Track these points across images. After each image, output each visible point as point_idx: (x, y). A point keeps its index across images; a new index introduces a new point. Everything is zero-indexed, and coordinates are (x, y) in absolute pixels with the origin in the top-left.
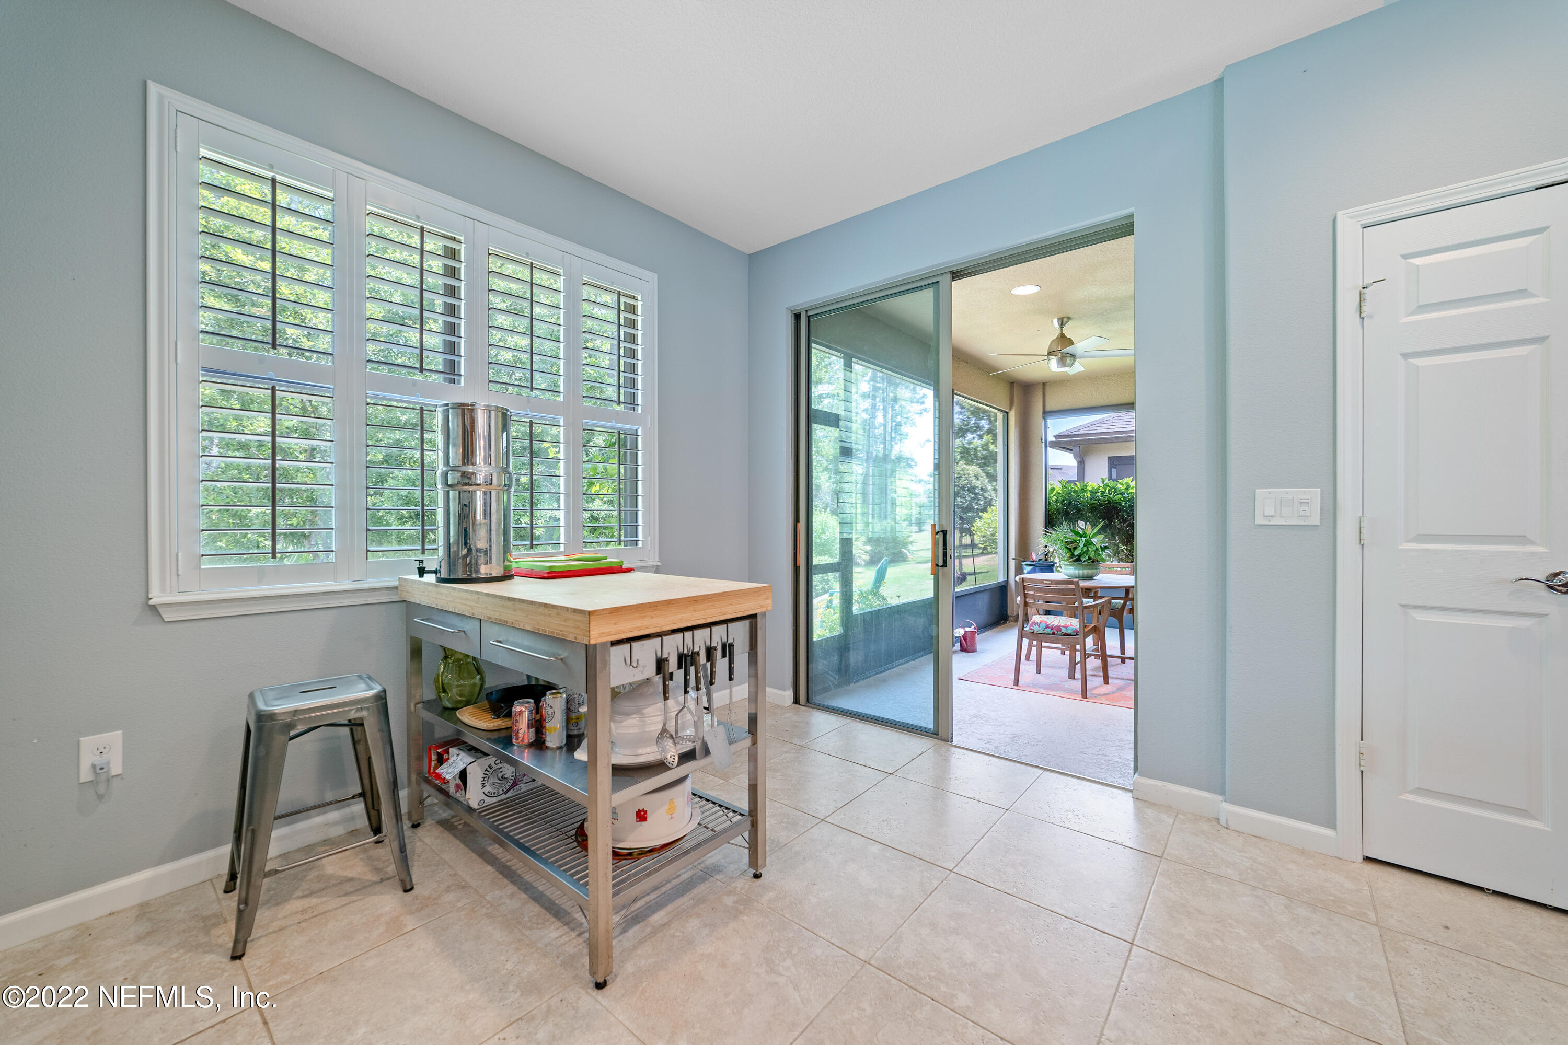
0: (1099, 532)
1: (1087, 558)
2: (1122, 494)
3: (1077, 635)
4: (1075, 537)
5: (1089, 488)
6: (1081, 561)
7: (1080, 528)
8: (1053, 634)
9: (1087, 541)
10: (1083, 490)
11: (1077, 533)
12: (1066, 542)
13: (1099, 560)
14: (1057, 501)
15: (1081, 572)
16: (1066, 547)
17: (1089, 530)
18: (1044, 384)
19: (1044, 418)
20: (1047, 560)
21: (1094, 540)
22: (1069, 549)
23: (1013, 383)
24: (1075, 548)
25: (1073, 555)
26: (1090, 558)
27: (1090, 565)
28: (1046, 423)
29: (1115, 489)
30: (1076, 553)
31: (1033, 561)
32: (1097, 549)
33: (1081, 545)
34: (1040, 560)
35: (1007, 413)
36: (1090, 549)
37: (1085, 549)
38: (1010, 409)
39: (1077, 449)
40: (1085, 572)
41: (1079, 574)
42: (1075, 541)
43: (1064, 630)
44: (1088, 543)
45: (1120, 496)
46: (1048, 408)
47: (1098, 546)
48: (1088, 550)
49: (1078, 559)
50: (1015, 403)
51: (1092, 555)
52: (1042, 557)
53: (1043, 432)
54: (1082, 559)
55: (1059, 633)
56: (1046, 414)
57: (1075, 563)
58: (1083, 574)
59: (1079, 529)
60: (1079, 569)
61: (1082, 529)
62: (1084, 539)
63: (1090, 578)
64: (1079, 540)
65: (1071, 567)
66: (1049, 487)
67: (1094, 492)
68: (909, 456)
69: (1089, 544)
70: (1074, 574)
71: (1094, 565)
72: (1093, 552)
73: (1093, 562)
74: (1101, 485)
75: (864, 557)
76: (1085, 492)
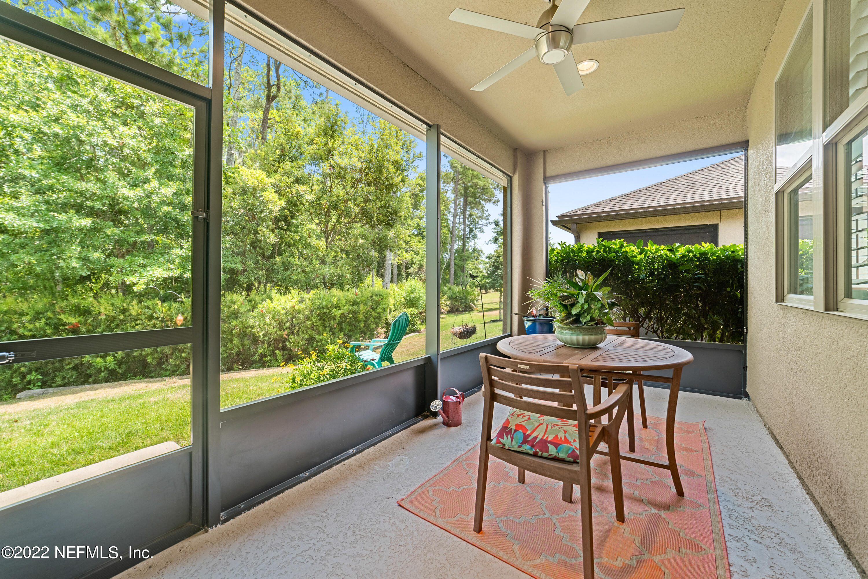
0: (604, 284)
1: (589, 317)
2: (617, 252)
3: (575, 462)
4: (572, 291)
5: (585, 248)
6: (581, 322)
7: (579, 278)
8: (535, 455)
9: (588, 295)
10: (580, 250)
11: (575, 285)
12: (561, 297)
13: (605, 321)
14: (556, 261)
15: (581, 338)
16: (560, 303)
17: (591, 281)
18: (545, 152)
19: (545, 184)
20: (547, 314)
21: (599, 294)
22: (565, 306)
23: (516, 149)
24: (573, 305)
25: (569, 315)
26: (592, 319)
27: (593, 329)
28: (546, 188)
29: (610, 249)
30: (574, 311)
31: (533, 316)
32: (603, 306)
33: (581, 300)
34: (540, 315)
35: (511, 177)
36: (593, 307)
37: (586, 306)
38: (514, 174)
39: (574, 227)
40: (587, 338)
41: (578, 340)
42: (572, 295)
43: (552, 450)
44: (591, 298)
45: (614, 254)
46: (548, 174)
47: (605, 302)
48: (590, 308)
49: (577, 320)
50: (518, 168)
51: (596, 314)
52: (543, 312)
53: (544, 196)
54: (581, 320)
55: (545, 454)
56: (547, 179)
57: (573, 326)
58: (583, 340)
59: (577, 280)
60: (578, 335)
61: (582, 280)
62: (584, 292)
63: (593, 347)
64: (578, 294)
65: (567, 331)
66: (549, 248)
67: (589, 252)
68: (479, 249)
69: (592, 300)
70: (572, 341)
71: (598, 328)
72: (597, 311)
73: (597, 324)
74: (596, 245)
75: (446, 308)
76: (582, 252)
